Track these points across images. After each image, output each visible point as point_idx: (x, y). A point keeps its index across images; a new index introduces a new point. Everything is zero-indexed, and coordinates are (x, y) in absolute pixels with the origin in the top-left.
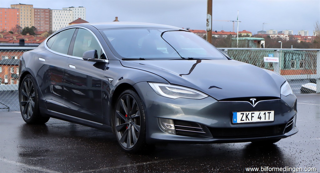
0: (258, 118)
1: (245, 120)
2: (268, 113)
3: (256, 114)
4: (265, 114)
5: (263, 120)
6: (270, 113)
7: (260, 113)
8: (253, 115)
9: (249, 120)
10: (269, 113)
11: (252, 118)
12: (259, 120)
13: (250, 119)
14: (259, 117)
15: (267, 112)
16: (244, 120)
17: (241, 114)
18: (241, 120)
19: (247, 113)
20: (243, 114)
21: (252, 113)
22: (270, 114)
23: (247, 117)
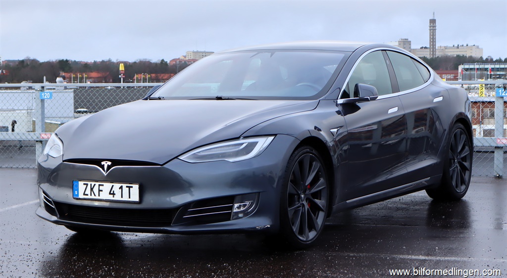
0: (110, 194)
1: (89, 194)
2: (127, 187)
3: (107, 186)
4: (121, 188)
5: (118, 197)
6: (132, 187)
7: (113, 186)
8: (101, 188)
9: (95, 195)
10: (129, 187)
11: (100, 192)
12: (111, 197)
13: (97, 193)
14: (112, 192)
15: (124, 186)
16: (87, 195)
17: (84, 184)
18: (84, 194)
19: (93, 183)
20: (87, 185)
21: (99, 185)
22: (131, 189)
23: (92, 189)
